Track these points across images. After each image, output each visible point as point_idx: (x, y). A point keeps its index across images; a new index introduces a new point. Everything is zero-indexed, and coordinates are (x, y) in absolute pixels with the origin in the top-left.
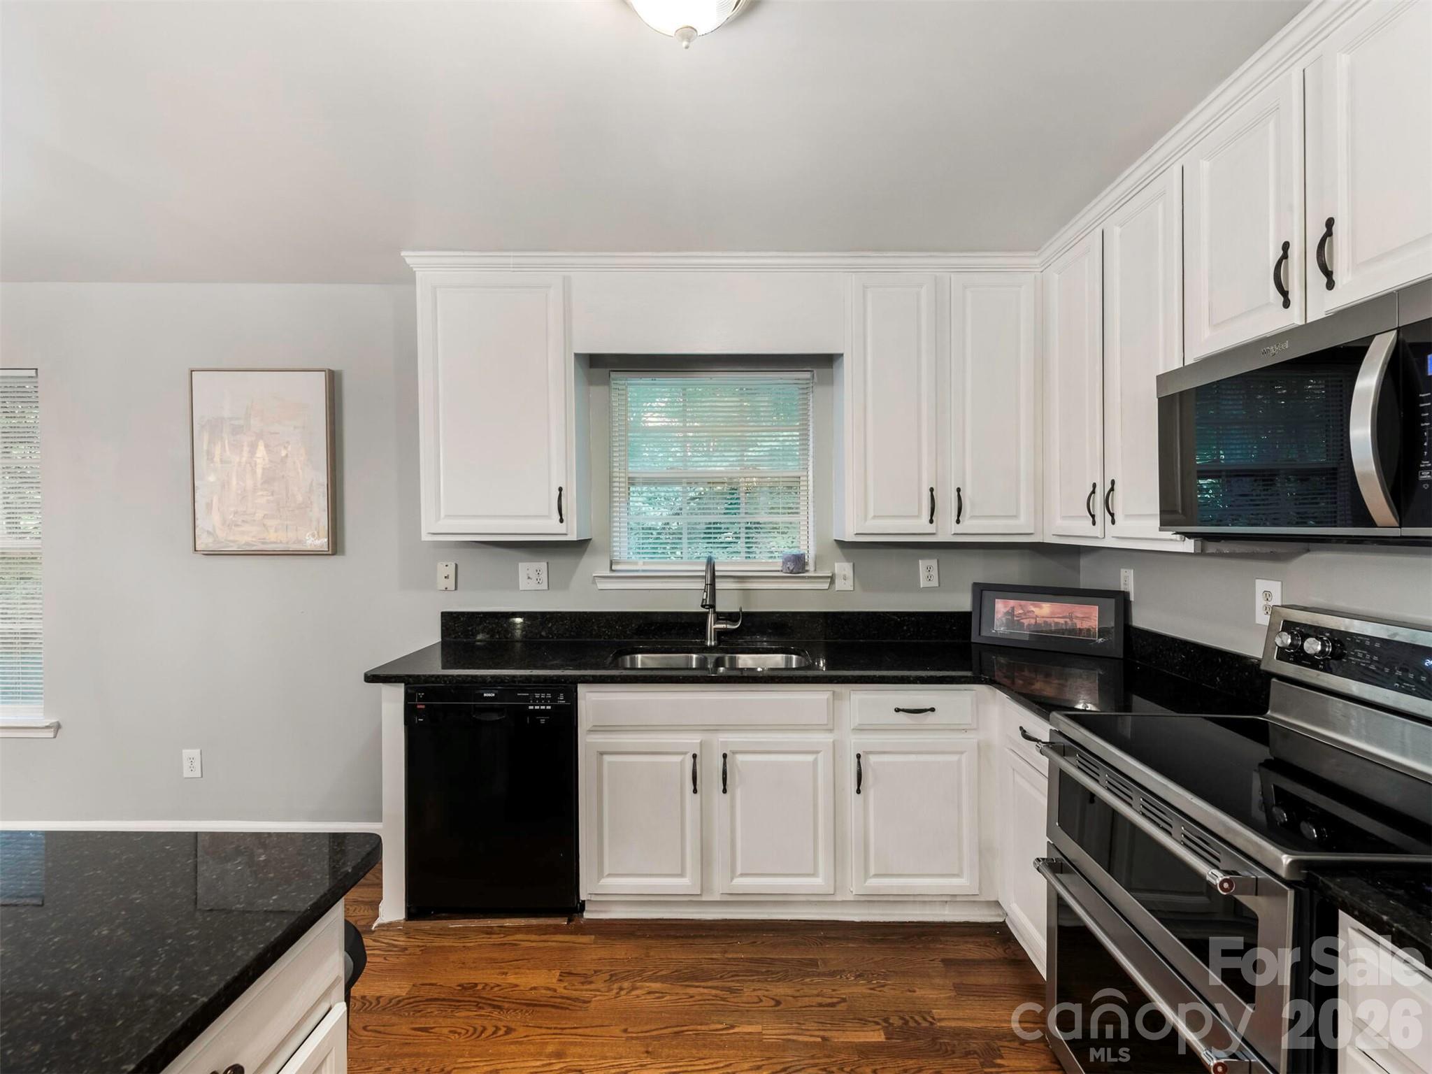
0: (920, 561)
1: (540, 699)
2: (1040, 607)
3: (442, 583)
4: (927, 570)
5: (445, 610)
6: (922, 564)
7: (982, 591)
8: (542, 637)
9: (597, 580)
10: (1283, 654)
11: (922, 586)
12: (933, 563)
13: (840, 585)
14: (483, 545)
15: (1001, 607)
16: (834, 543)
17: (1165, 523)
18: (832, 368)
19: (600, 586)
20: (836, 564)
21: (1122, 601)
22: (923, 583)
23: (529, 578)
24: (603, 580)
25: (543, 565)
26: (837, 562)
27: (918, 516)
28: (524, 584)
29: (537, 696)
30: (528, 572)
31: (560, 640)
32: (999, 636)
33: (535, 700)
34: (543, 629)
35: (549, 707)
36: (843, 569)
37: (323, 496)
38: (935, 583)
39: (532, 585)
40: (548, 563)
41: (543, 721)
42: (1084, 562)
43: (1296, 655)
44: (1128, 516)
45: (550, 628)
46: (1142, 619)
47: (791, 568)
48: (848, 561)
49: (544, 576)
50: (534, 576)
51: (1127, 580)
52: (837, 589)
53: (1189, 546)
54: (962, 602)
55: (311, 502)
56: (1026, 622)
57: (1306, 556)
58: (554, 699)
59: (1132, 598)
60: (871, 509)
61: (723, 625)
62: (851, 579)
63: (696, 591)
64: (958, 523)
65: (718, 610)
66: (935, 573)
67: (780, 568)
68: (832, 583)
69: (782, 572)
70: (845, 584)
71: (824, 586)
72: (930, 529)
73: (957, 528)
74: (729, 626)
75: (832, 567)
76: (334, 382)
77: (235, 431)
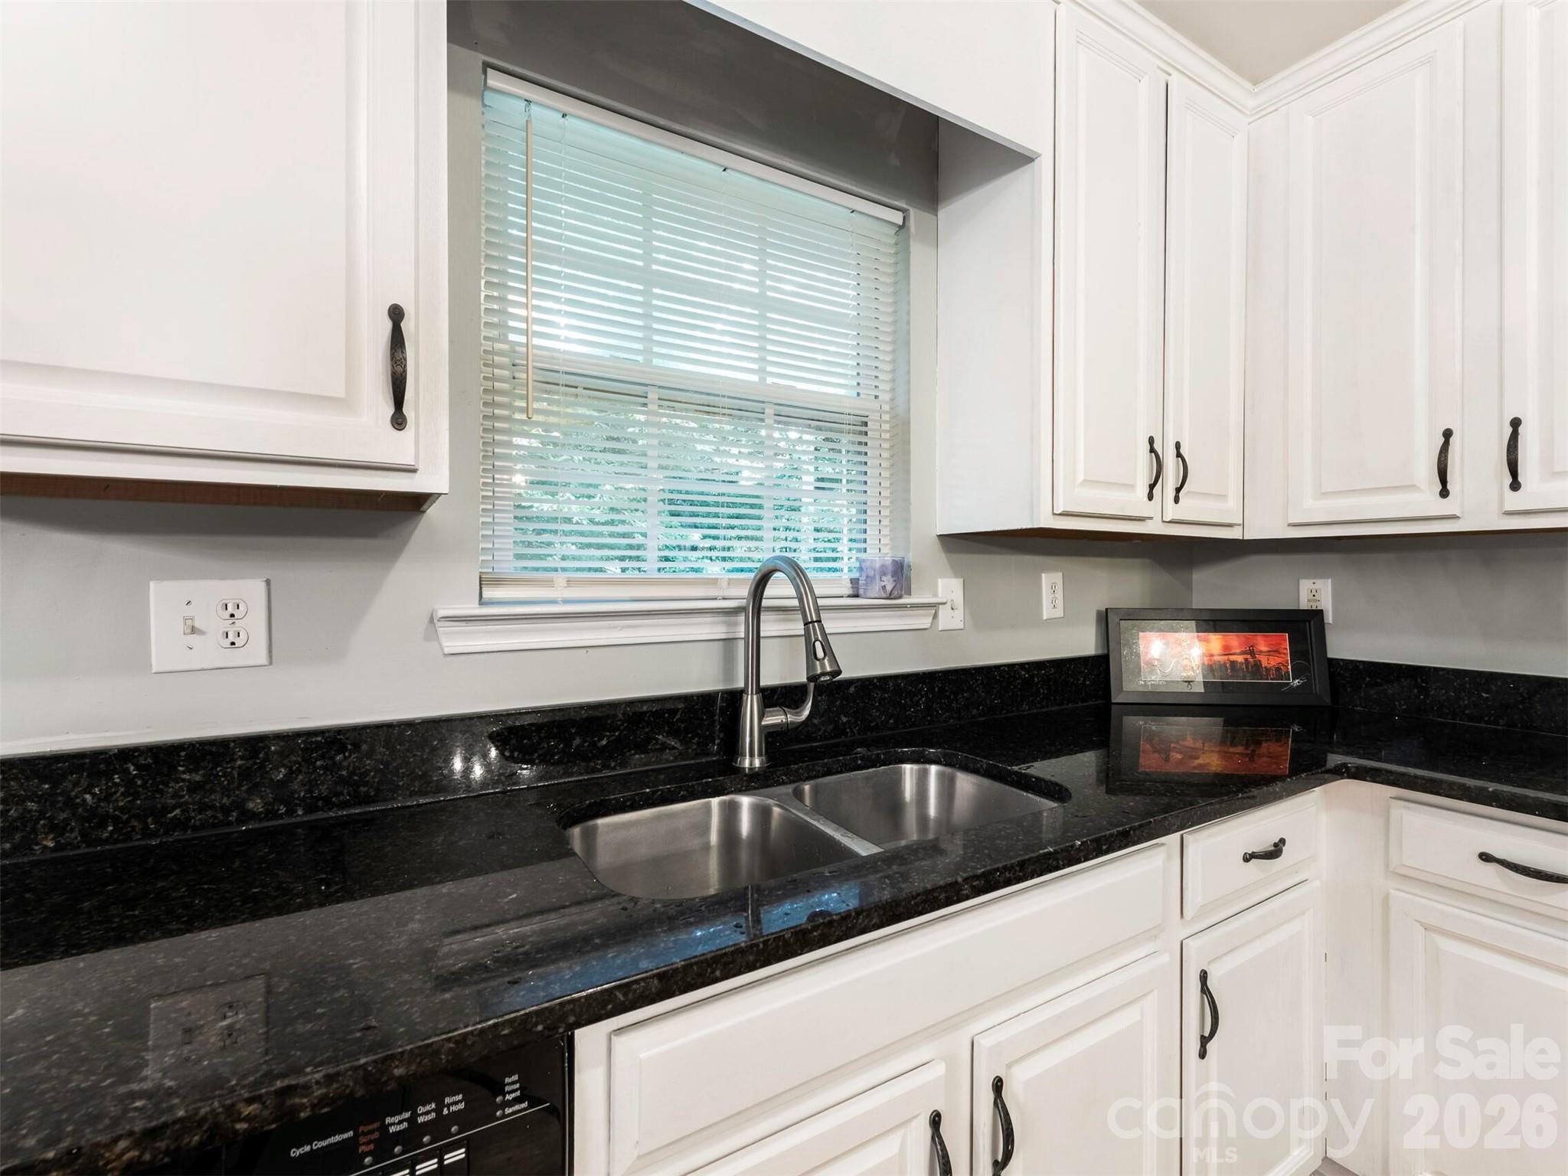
0: (1043, 574)
4: (1051, 590)
6: (1046, 580)
7: (1120, 621)
8: (253, 816)
9: (443, 629)
11: (1045, 618)
12: (1058, 578)
13: (946, 620)
16: (937, 541)
18: (935, 212)
19: (451, 645)
20: (939, 582)
22: (1046, 612)
23: (194, 630)
24: (456, 628)
25: (250, 590)
26: (940, 578)
27: (1131, 487)
28: (172, 648)
30: (189, 611)
31: (320, 815)
32: (1150, 689)
34: (249, 791)
36: (948, 588)
38: (1059, 613)
39: (209, 651)
40: (268, 582)
45: (283, 783)
46: (1343, 646)
47: (889, 588)
48: (956, 576)
49: (254, 623)
50: (213, 622)
51: (1316, 595)
52: (940, 629)
59: (1329, 618)
60: (1081, 465)
61: (775, 718)
62: (959, 613)
63: (729, 642)
64: (1177, 500)
65: (762, 684)
66: (1060, 595)
67: (848, 591)
68: (935, 616)
69: (856, 596)
70: (952, 619)
71: (925, 622)
72: (1144, 508)
73: (1172, 511)
74: (791, 718)
75: (936, 586)
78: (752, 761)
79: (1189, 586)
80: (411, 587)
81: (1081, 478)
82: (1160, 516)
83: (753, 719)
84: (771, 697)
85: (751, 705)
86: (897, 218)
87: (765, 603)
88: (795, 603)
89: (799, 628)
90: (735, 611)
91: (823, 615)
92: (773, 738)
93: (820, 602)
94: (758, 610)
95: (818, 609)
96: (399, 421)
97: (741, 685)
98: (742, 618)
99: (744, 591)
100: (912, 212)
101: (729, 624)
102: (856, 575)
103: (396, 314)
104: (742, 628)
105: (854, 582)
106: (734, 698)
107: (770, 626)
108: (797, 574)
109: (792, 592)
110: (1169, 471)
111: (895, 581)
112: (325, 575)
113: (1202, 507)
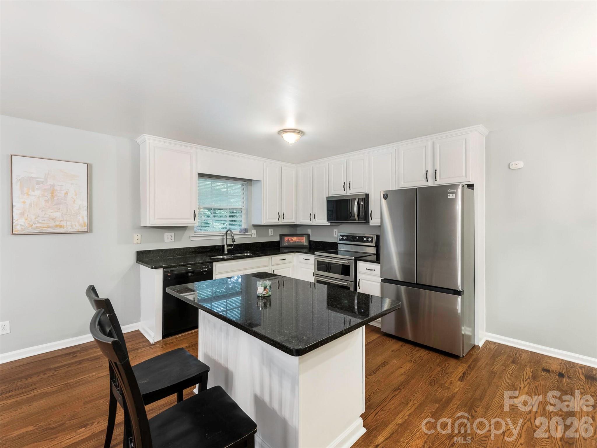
0: (270, 230)
1: (204, 268)
2: (294, 238)
3: (135, 241)
4: (271, 231)
5: (137, 250)
7: (282, 236)
9: (191, 238)
10: (340, 240)
12: (272, 230)
13: (253, 236)
14: (150, 228)
15: (286, 239)
16: (252, 226)
17: (328, 220)
18: (251, 182)
20: (253, 231)
21: (308, 235)
22: (270, 235)
23: (168, 238)
24: (193, 237)
25: (173, 234)
27: (276, 219)
28: (166, 240)
29: (203, 267)
30: (167, 236)
32: (285, 245)
33: (203, 268)
35: (207, 270)
36: (254, 232)
37: (86, 211)
38: (272, 235)
39: (170, 240)
41: (205, 274)
42: (298, 229)
43: (342, 239)
44: (318, 219)
46: (312, 239)
47: (244, 232)
48: (255, 230)
49: (173, 237)
50: (170, 237)
51: (309, 231)
53: (329, 224)
54: (277, 239)
55: (80, 213)
56: (291, 242)
57: (341, 225)
58: (208, 267)
59: (310, 235)
60: (267, 217)
61: (229, 248)
62: (256, 234)
63: (223, 239)
64: (283, 220)
65: (227, 244)
66: (272, 232)
67: (239, 232)
68: (252, 235)
69: (240, 233)
70: (254, 236)
71: (250, 236)
72: (278, 222)
73: (283, 221)
74: (231, 248)
75: (252, 231)
76: (90, 168)
77: (38, 183)
78: (226, 252)
79: (297, 230)
80: (187, 233)
81: (267, 219)
82: (281, 222)
83: (226, 248)
84: (228, 246)
85: (226, 247)
86: (246, 183)
87: (227, 234)
88: (231, 234)
89: (231, 237)
90: (224, 235)
91: (234, 236)
92: (228, 250)
93: (233, 234)
94: (226, 235)
95: (233, 235)
96: (195, 220)
97: (224, 244)
98: (224, 236)
99: (225, 233)
100: (248, 182)
101: (223, 237)
102: (240, 230)
103: (194, 211)
104: (224, 237)
105: (240, 231)
106: (223, 246)
107: (228, 237)
108: (231, 231)
109: (230, 233)
110: (282, 216)
111: (246, 231)
112: (179, 232)
113: (288, 221)
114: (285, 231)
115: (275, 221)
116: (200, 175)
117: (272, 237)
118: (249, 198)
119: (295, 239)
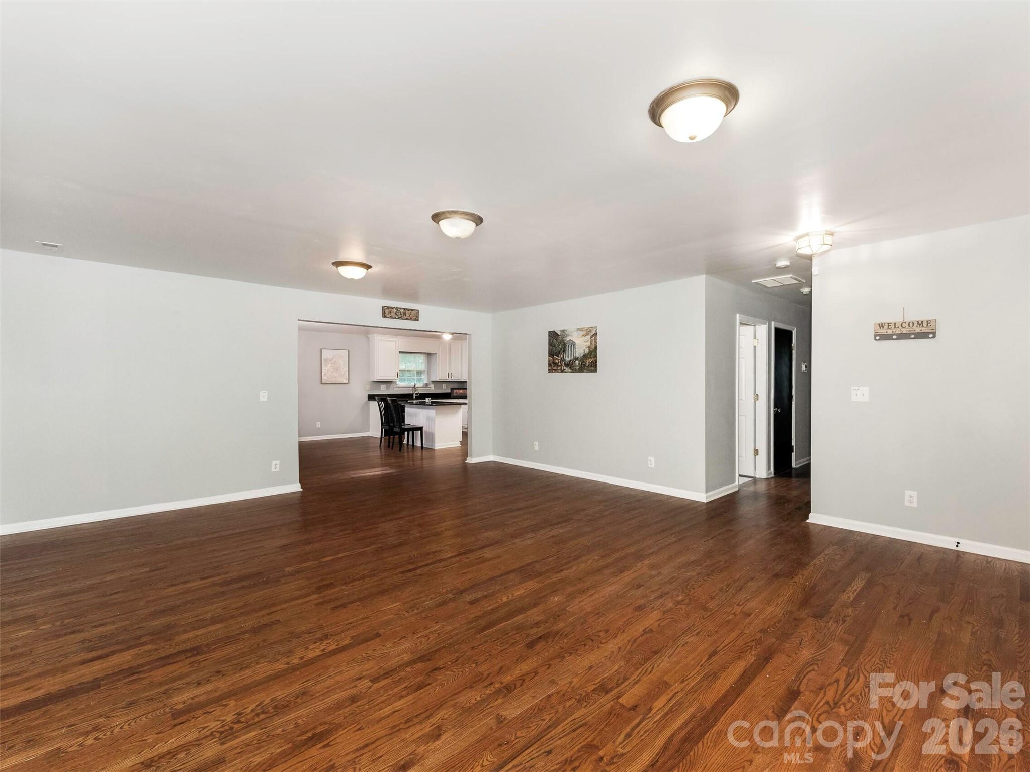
4: (444, 386)
6: (443, 385)
7: (452, 389)
14: (375, 382)
15: (455, 391)
16: (432, 382)
22: (444, 388)
25: (385, 386)
36: (432, 386)
37: (347, 372)
54: (449, 390)
55: (344, 374)
63: (412, 390)
67: (423, 386)
70: (433, 388)
76: (349, 352)
77: (330, 361)
78: (414, 398)
80: (392, 386)
81: (441, 377)
82: (450, 380)
84: (416, 394)
85: (414, 394)
88: (417, 387)
92: (416, 396)
93: (419, 387)
94: (415, 387)
98: (413, 388)
100: (428, 354)
106: (413, 394)
108: (417, 385)
110: (450, 376)
111: (427, 385)
112: (388, 385)
113: (454, 379)
114: (455, 386)
115: (446, 379)
116: (400, 352)
117: (445, 389)
118: (429, 364)
119: (461, 391)
